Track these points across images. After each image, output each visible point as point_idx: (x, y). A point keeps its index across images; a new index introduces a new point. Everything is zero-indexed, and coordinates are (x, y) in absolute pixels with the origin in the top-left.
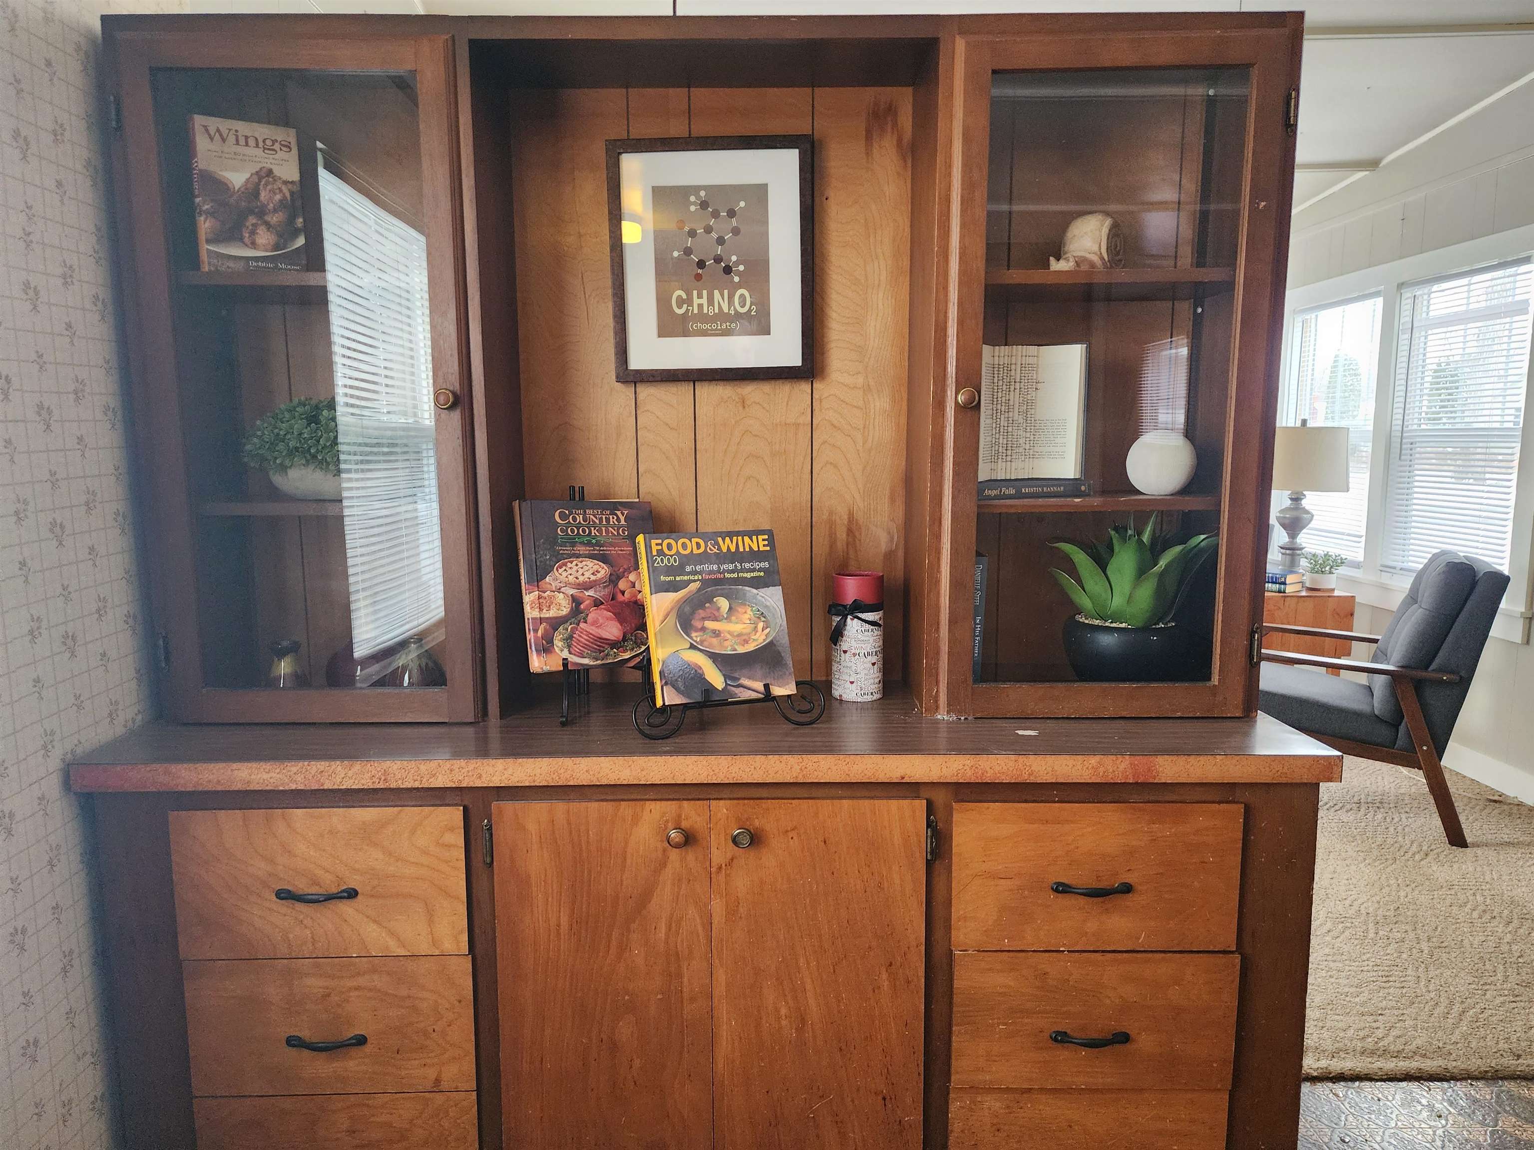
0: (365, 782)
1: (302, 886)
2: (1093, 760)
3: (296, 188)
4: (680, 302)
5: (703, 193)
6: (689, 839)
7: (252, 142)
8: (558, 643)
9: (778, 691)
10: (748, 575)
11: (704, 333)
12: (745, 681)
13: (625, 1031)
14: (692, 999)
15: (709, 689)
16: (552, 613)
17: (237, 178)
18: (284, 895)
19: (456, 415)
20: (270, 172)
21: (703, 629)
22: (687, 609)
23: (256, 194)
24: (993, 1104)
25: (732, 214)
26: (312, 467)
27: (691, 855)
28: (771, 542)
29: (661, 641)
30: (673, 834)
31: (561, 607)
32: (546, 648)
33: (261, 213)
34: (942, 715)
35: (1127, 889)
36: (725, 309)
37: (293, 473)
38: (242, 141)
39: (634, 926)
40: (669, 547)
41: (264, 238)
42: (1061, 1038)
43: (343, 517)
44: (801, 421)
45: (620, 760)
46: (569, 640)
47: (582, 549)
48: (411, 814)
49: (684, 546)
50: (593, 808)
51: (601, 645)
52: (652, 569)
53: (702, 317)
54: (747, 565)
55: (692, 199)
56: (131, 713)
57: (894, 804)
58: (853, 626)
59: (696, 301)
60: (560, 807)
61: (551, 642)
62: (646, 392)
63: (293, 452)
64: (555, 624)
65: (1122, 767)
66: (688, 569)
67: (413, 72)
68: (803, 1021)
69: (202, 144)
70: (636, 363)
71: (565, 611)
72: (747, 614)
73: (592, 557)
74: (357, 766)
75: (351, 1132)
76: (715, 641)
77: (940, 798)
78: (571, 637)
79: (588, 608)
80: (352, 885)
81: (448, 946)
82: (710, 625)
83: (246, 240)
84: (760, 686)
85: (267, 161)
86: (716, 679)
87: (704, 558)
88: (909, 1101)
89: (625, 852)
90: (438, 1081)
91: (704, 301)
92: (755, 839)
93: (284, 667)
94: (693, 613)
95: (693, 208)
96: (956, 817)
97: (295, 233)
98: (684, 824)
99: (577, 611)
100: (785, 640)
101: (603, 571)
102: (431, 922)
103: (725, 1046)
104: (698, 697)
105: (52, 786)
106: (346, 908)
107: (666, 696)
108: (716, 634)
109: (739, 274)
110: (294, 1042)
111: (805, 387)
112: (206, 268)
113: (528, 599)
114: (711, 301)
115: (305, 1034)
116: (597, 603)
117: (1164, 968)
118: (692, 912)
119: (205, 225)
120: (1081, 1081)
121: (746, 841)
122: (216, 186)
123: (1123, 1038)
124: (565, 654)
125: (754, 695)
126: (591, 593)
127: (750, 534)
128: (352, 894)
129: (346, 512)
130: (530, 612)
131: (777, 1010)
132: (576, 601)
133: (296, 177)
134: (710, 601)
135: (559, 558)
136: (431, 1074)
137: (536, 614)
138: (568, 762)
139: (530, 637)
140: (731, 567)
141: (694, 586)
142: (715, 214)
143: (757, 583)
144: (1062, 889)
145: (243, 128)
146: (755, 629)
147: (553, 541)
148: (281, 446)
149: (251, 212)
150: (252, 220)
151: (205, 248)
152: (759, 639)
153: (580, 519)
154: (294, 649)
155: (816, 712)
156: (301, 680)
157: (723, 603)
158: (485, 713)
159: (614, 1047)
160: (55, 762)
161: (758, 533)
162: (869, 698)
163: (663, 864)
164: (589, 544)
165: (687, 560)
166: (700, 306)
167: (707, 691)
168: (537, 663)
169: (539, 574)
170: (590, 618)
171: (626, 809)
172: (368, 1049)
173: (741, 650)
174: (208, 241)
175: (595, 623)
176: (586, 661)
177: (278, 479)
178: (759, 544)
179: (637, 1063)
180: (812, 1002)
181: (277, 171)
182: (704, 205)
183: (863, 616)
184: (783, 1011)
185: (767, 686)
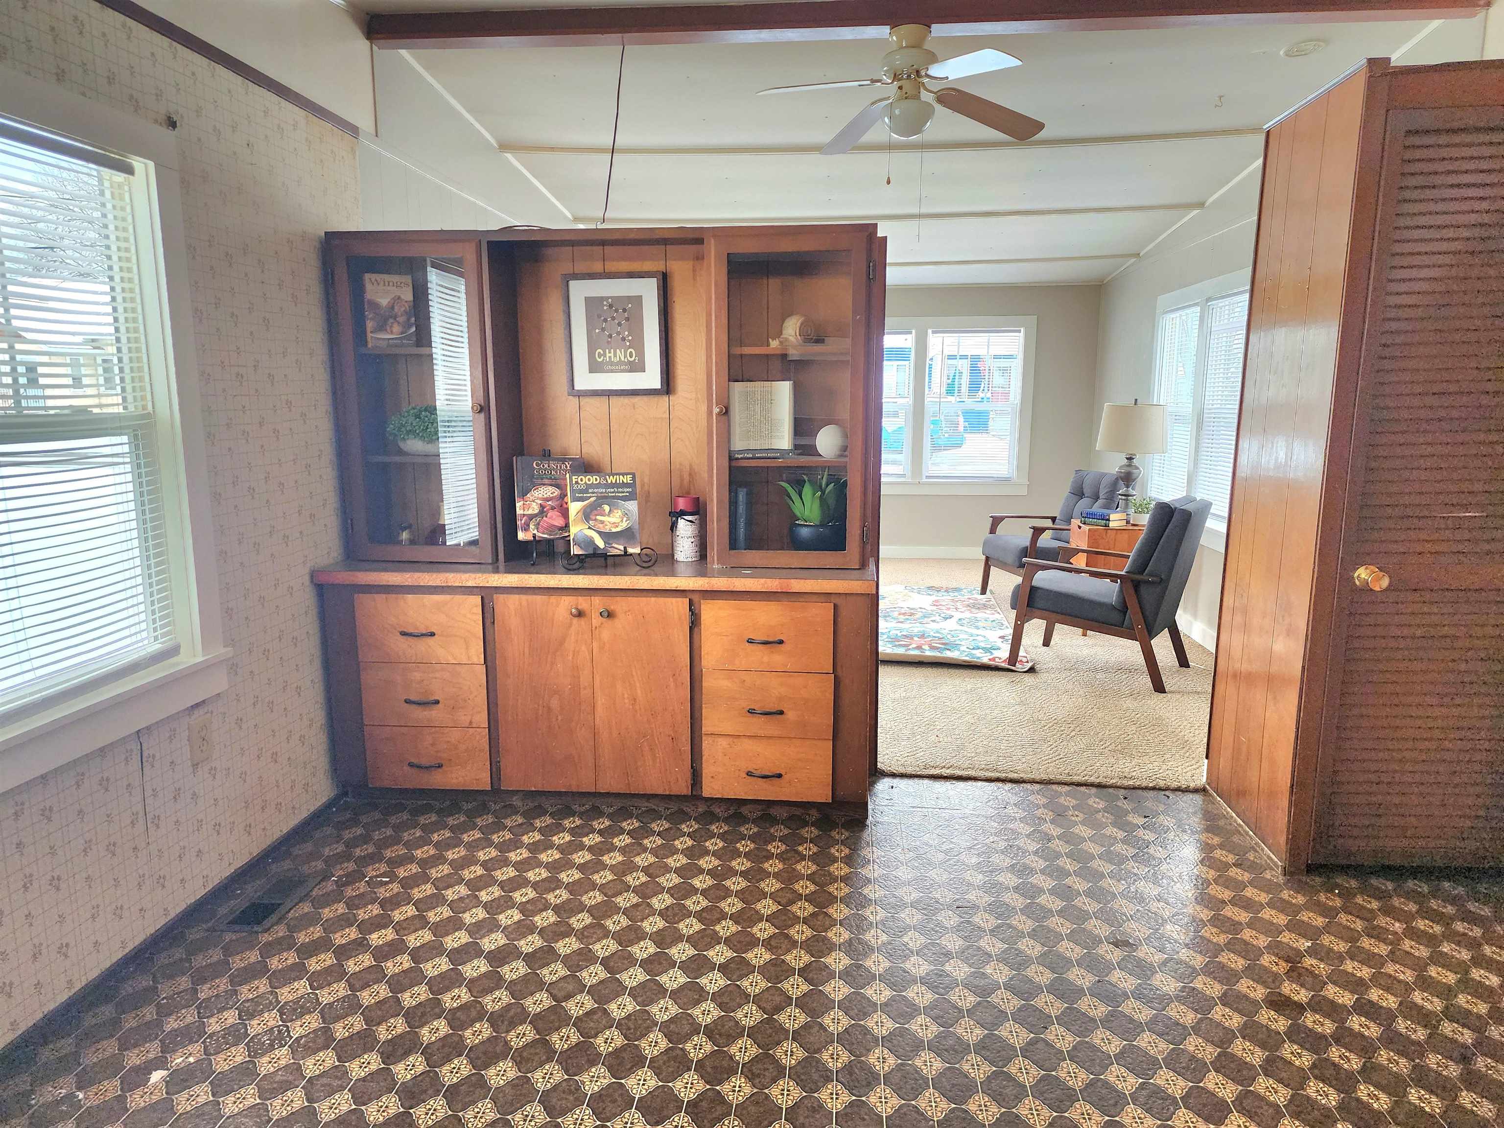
0: (438, 583)
1: (411, 630)
2: (762, 581)
3: (412, 304)
4: (600, 355)
5: (610, 300)
6: (580, 614)
7: (391, 284)
8: (532, 526)
9: (630, 550)
10: (620, 495)
11: (612, 371)
12: (616, 546)
13: (555, 703)
14: (585, 688)
15: (596, 547)
16: (530, 512)
17: (384, 302)
18: (404, 634)
19: (482, 415)
20: (399, 298)
21: (596, 520)
22: (588, 510)
23: (393, 308)
24: (723, 742)
25: (624, 310)
26: (417, 439)
27: (583, 621)
28: (634, 478)
29: (576, 524)
30: (573, 610)
31: (535, 509)
32: (526, 528)
33: (395, 318)
34: (716, 566)
35: (781, 642)
36: (623, 359)
37: (409, 442)
38: (387, 283)
39: (558, 653)
40: (581, 480)
41: (396, 328)
42: (751, 712)
43: (440, 464)
44: (664, 416)
45: (549, 576)
46: (537, 526)
47: (546, 481)
48: (459, 598)
49: (589, 480)
50: (539, 599)
51: (551, 529)
52: (572, 491)
53: (612, 363)
54: (620, 490)
55: (605, 303)
56: (336, 555)
57: (674, 600)
58: (682, 523)
59: (608, 355)
60: (524, 598)
61: (529, 526)
62: (584, 401)
63: (409, 432)
64: (531, 517)
65: (775, 585)
66: (590, 491)
67: (462, 257)
68: (635, 700)
69: (369, 287)
70: (577, 387)
71: (536, 511)
72: (618, 514)
73: (551, 485)
74: (435, 575)
75: (432, 745)
76: (601, 525)
77: (695, 598)
78: (538, 524)
79: (548, 510)
80: (433, 630)
81: (475, 660)
82: (599, 518)
83: (389, 330)
84: (622, 548)
85: (396, 292)
86: (600, 543)
87: (598, 486)
88: (684, 740)
89: (553, 620)
90: (471, 723)
91: (612, 355)
92: (610, 615)
93: (405, 535)
94: (592, 511)
95: (605, 308)
96: (702, 606)
97: (410, 326)
98: (579, 607)
99: (542, 512)
100: (637, 527)
101: (557, 492)
102: (467, 648)
103: (600, 712)
104: (591, 551)
105: (307, 579)
106: (431, 641)
107: (576, 550)
108: (602, 522)
109: (629, 341)
110: (407, 701)
111: (666, 398)
112: (370, 345)
113: (518, 505)
114: (615, 356)
115: (412, 698)
116: (553, 508)
117: (799, 680)
118: (583, 648)
119: (370, 325)
120: (761, 733)
121: (606, 615)
122: (375, 305)
123: (781, 713)
124: (535, 532)
125: (619, 552)
126: (550, 503)
127: (623, 474)
128: (432, 634)
129: (442, 461)
130: (519, 511)
131: (623, 695)
132: (542, 506)
133: (411, 298)
134: (600, 506)
135: (535, 486)
136: (468, 719)
137: (522, 512)
138: (526, 576)
139: (519, 523)
140: (612, 490)
141: (592, 499)
142: (616, 311)
143: (625, 499)
144: (750, 641)
145: (386, 277)
146: (622, 521)
147: (532, 476)
148: (403, 429)
149: (391, 317)
150: (391, 320)
151: (369, 335)
152: (624, 525)
153: (546, 466)
154: (409, 527)
155: (652, 562)
156: (412, 542)
157: (607, 508)
158: (497, 560)
159: (549, 709)
160: (307, 571)
161: (627, 474)
162: (690, 560)
163: (571, 625)
164: (551, 478)
165: (592, 486)
166: (610, 357)
167: (595, 549)
168: (521, 536)
169: (524, 494)
170: (549, 515)
171: (553, 599)
172: (440, 705)
173: (614, 530)
174: (371, 332)
175: (551, 518)
176: (545, 536)
177: (402, 445)
178: (628, 479)
179: (560, 718)
180: (639, 692)
181: (402, 297)
182: (611, 306)
183: (686, 517)
184: (626, 696)
185: (625, 548)
